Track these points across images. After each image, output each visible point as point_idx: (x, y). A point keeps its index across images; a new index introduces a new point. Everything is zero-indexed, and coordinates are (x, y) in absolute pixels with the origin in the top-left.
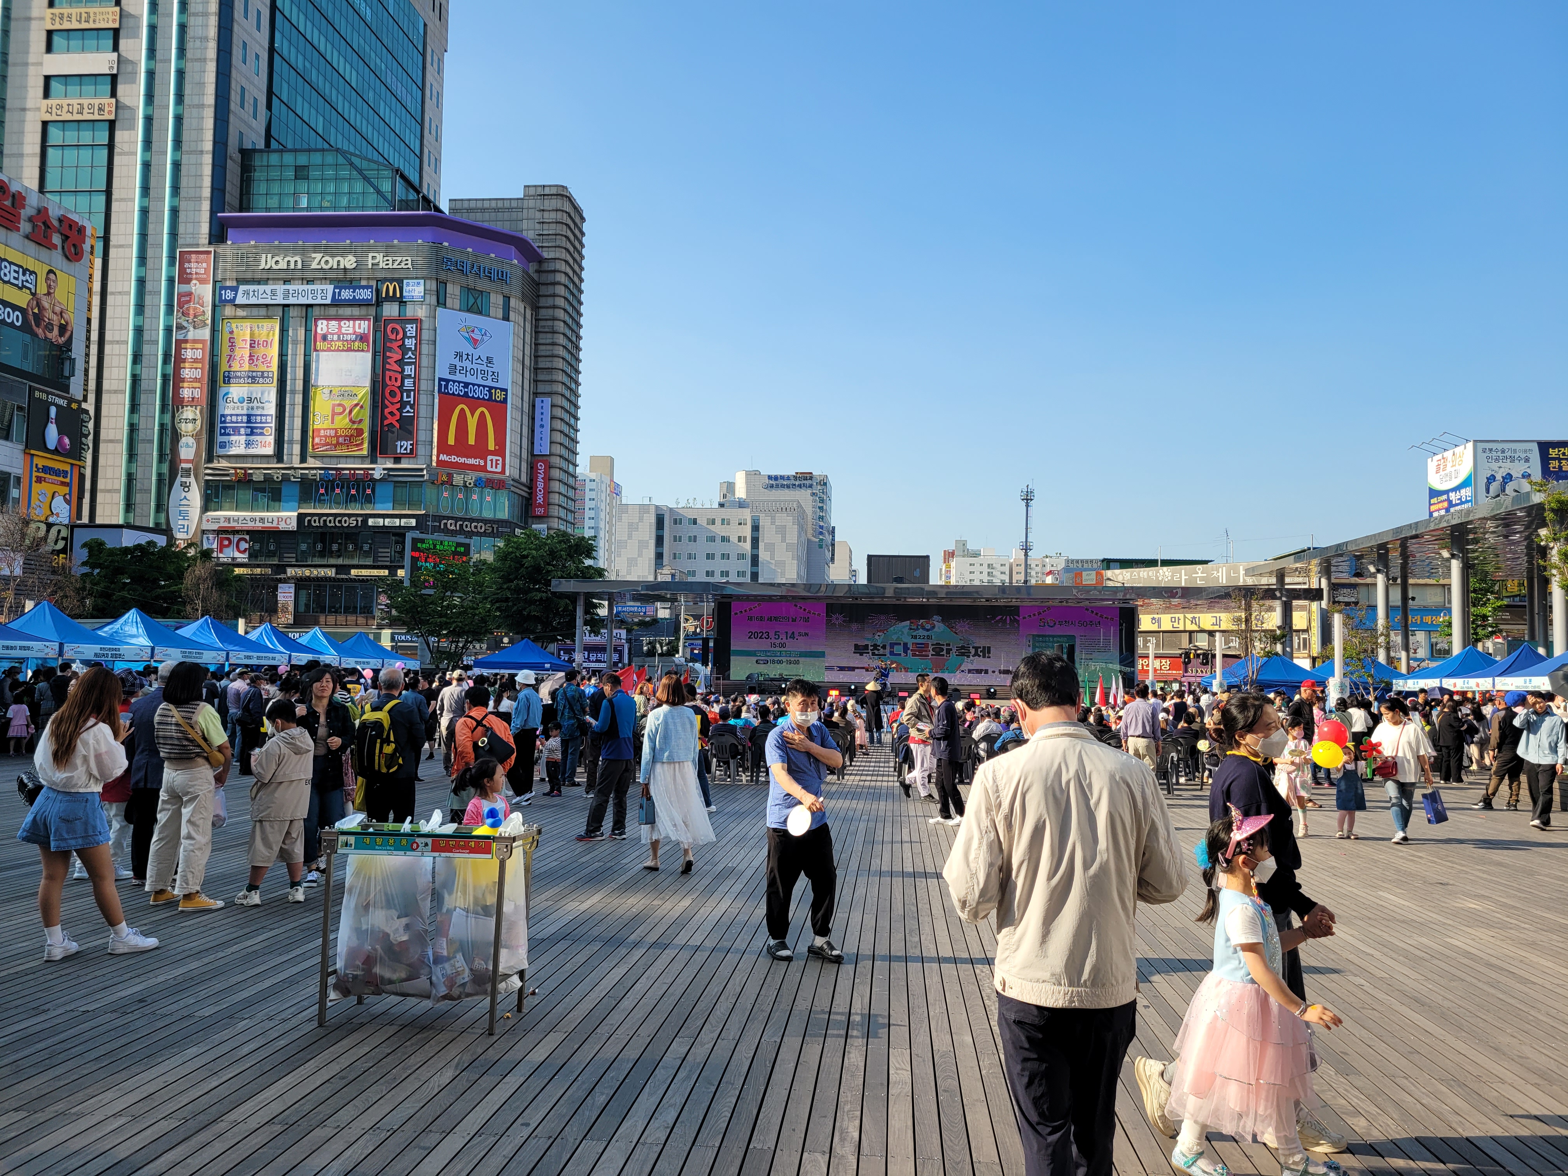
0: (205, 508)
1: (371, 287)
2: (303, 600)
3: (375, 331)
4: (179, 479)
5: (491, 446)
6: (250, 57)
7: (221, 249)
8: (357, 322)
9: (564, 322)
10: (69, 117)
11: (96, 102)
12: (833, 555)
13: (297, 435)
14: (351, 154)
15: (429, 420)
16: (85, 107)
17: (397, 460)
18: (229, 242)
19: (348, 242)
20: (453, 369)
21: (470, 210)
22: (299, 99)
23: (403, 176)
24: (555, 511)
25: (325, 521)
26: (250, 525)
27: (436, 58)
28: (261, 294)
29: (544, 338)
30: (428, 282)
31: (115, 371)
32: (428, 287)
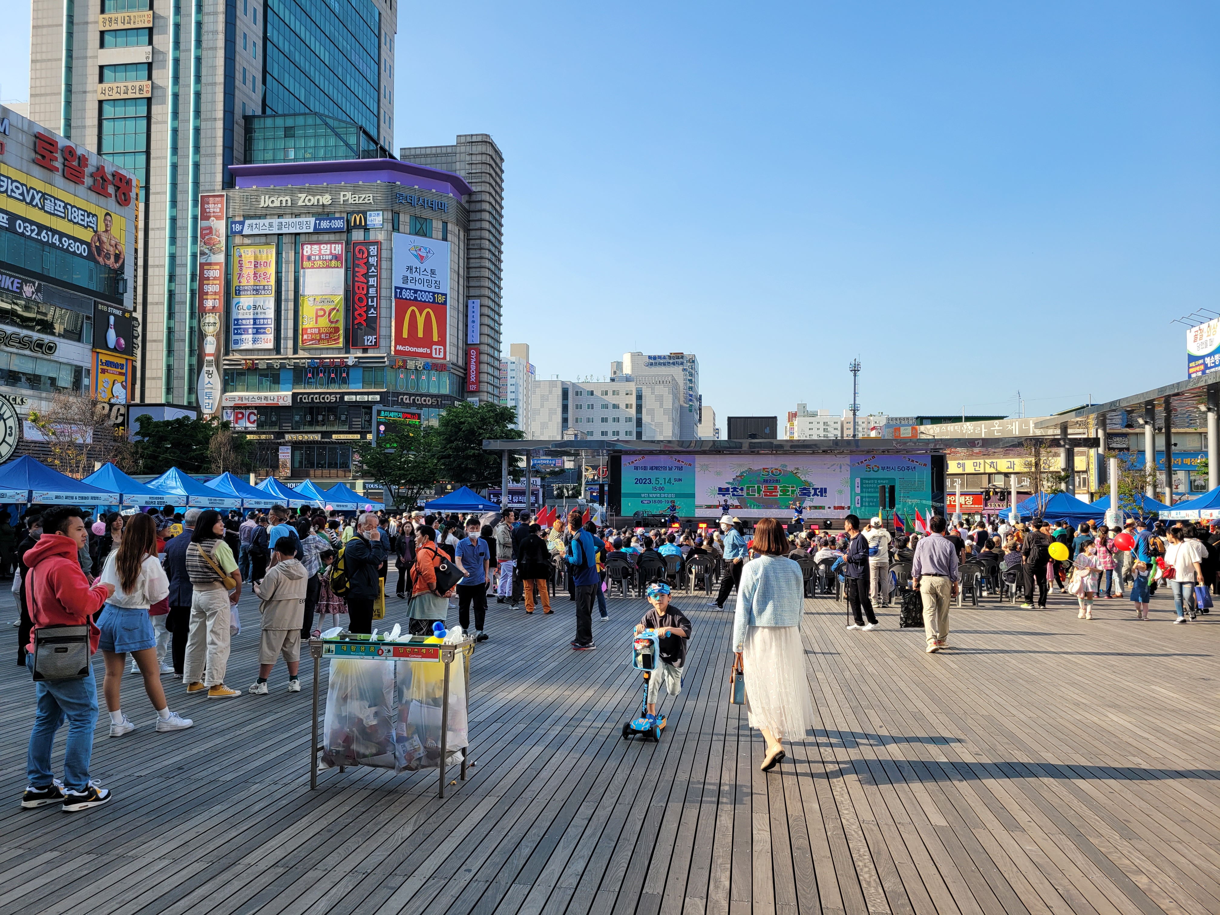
0: (224, 390)
1: (343, 218)
2: (297, 458)
3: (347, 252)
4: (205, 368)
5: (435, 338)
6: (250, 45)
7: (232, 192)
8: (333, 246)
9: (489, 240)
10: (118, 97)
11: (137, 84)
12: (700, 417)
13: (290, 333)
14: (326, 116)
15: (388, 319)
16: (130, 88)
17: (365, 350)
18: (237, 188)
19: (325, 184)
20: (405, 279)
21: (416, 156)
22: (287, 75)
23: (365, 132)
24: (484, 387)
25: (312, 398)
26: (258, 402)
27: (388, 40)
28: (262, 226)
29: (474, 254)
30: (385, 213)
31: (156, 288)
32: (385, 217)
